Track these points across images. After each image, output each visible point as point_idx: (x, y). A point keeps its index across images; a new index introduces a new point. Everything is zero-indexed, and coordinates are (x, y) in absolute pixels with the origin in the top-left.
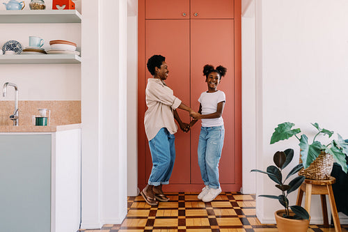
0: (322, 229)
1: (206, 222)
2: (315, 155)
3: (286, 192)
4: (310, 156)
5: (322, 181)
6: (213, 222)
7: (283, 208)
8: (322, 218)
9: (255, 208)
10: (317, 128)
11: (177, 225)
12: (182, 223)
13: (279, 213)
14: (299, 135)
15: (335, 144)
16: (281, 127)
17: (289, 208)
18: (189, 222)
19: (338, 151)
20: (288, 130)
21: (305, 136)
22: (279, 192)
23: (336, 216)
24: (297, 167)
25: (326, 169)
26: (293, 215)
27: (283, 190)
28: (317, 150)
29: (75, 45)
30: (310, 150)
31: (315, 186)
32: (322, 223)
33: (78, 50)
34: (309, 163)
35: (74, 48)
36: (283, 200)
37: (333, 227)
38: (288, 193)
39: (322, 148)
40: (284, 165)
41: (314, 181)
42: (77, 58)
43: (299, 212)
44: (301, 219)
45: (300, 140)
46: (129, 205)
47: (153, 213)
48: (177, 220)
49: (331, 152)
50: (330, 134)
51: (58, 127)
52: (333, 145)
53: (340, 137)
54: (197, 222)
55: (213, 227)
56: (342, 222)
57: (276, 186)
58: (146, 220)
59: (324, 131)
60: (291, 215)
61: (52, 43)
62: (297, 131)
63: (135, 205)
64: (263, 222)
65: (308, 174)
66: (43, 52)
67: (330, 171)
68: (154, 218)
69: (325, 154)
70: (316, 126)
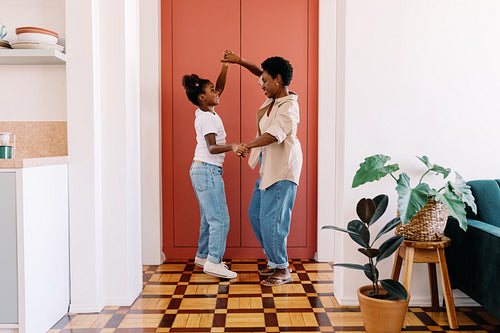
0: (430, 314)
1: (257, 303)
2: (420, 203)
3: (374, 259)
4: (412, 206)
5: (429, 243)
6: (268, 303)
7: (369, 283)
8: (430, 297)
9: (332, 282)
10: (426, 163)
11: (213, 307)
12: (222, 304)
13: (363, 290)
14: (396, 174)
15: (451, 188)
16: (370, 161)
17: (379, 283)
18: (233, 304)
19: (454, 198)
20: (379, 166)
21: (405, 175)
22: (364, 260)
23: (448, 294)
24: (392, 222)
25: (437, 225)
26: (385, 293)
27: (371, 257)
28: (423, 196)
29: (56, 35)
30: (412, 197)
31: (419, 250)
32: (429, 304)
33: (61, 43)
34: (409, 217)
35: (54, 40)
36: (371, 272)
37: (444, 310)
38: (377, 260)
39: (431, 193)
40: (372, 220)
41: (418, 243)
42: (58, 55)
43: (393, 289)
44: (397, 299)
45: (398, 182)
46: (146, 278)
47: (180, 290)
48: (215, 299)
49: (443, 199)
50: (446, 173)
51: (26, 161)
52: (447, 188)
53: (459, 177)
54: (245, 303)
55: (267, 311)
56: (458, 303)
57: (360, 250)
58: (168, 300)
59: (435, 169)
60: (382, 293)
61: (19, 31)
62: (394, 168)
63: (156, 277)
64: (342, 303)
65: (409, 232)
66: (8, 46)
67: (442, 229)
68: (181, 296)
69: (435, 202)
70: (425, 160)
